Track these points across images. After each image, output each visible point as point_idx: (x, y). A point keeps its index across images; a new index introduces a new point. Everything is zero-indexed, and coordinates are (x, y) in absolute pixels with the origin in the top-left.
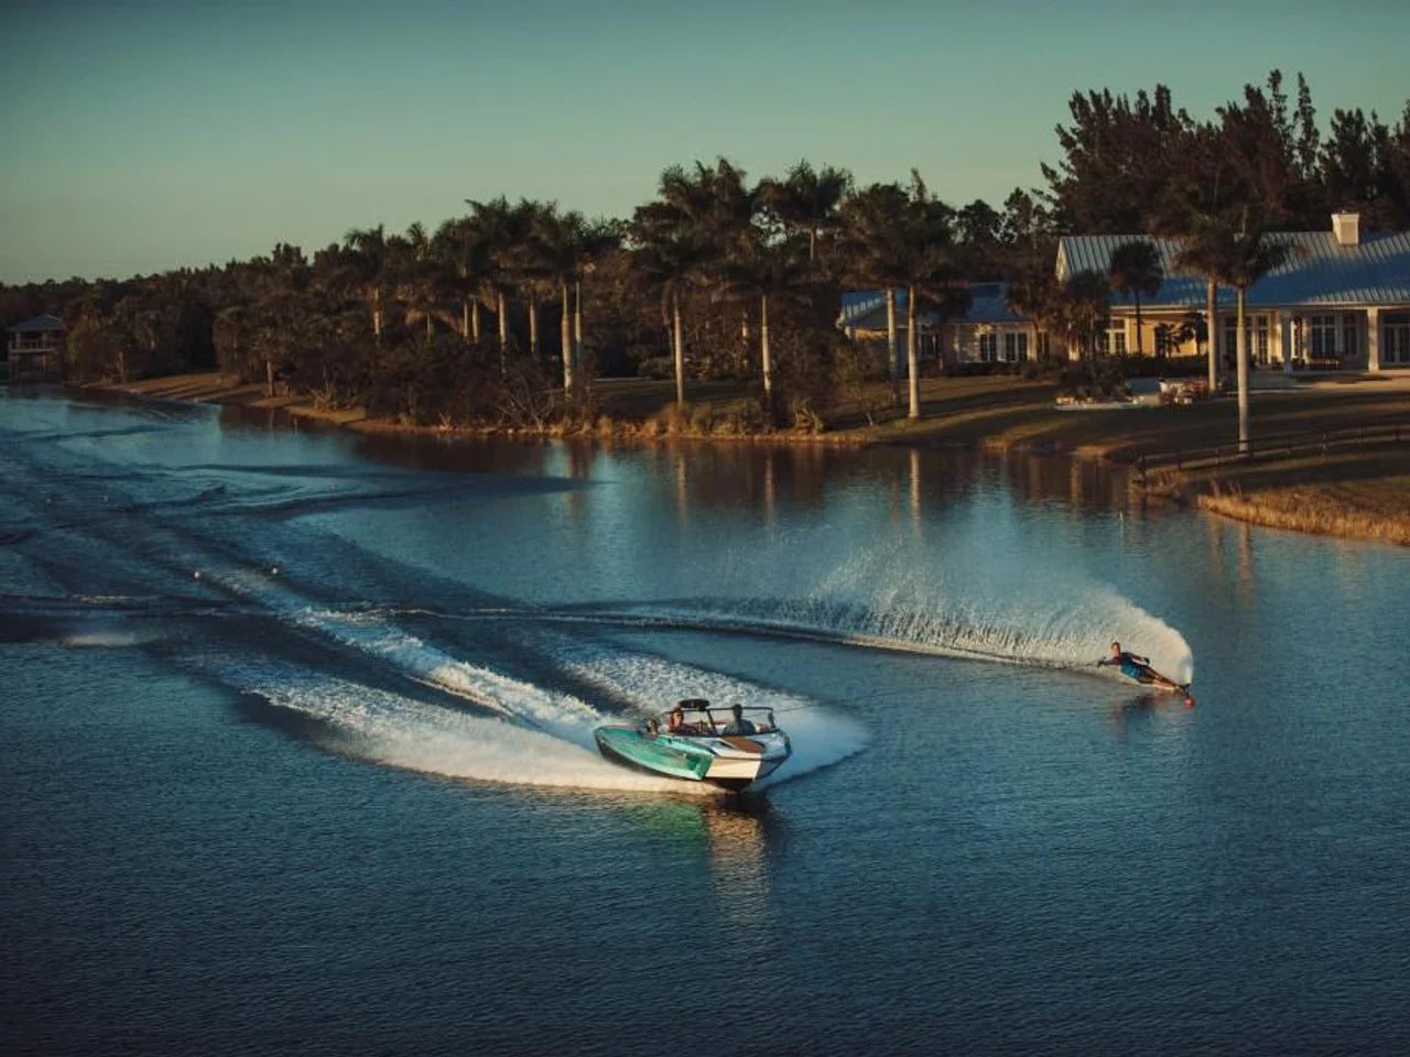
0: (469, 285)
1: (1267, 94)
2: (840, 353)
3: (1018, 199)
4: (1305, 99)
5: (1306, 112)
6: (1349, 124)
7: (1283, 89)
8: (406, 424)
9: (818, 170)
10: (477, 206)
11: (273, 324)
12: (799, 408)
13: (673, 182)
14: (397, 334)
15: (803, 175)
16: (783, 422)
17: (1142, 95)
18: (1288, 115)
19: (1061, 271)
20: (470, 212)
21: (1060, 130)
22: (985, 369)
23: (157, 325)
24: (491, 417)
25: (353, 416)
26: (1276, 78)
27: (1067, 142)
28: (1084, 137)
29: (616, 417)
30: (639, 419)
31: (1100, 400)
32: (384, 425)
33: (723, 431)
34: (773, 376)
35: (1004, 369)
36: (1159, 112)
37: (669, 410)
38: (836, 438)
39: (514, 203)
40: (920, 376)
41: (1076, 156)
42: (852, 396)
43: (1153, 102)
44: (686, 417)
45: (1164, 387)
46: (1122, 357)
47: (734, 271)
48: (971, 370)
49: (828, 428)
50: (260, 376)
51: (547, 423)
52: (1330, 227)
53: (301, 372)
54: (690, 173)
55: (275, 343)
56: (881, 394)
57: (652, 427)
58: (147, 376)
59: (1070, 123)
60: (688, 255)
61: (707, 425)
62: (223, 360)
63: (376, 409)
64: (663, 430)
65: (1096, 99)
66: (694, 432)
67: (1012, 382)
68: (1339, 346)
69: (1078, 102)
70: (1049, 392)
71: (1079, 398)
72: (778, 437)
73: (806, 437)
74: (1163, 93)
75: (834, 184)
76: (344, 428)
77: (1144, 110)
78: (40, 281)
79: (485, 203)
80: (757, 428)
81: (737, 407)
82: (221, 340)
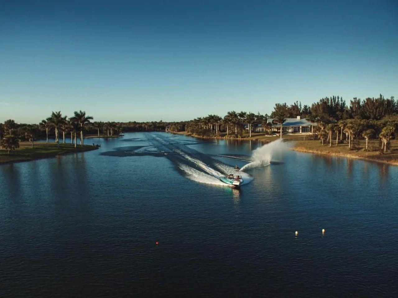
0: (208, 123)
1: (296, 104)
2: (243, 130)
3: (266, 115)
4: (300, 104)
5: (300, 105)
6: (306, 107)
7: (298, 103)
8: (201, 137)
9: (243, 112)
10: (209, 115)
11: (191, 127)
12: (239, 136)
13: (229, 113)
14: (201, 128)
15: (242, 112)
16: (237, 137)
17: (283, 104)
18: (298, 106)
19: (268, 122)
20: (208, 116)
21: (274, 108)
22: (259, 132)
23: (180, 126)
24: (209, 136)
25: (196, 136)
26: (297, 102)
27: (275, 109)
28: (277, 108)
29: (221, 136)
30: (223, 137)
31: (270, 135)
32: (199, 137)
33: (231, 138)
34: (237, 133)
35: (261, 132)
36: (285, 106)
37: (226, 136)
38: (242, 139)
39: (213, 115)
40: (251, 133)
41: (276, 110)
42: (244, 135)
43: (284, 104)
44: (228, 136)
45: (277, 134)
46: (273, 131)
47: (233, 122)
48: (257, 132)
49: (242, 138)
50: (189, 132)
51: (215, 137)
52: (296, 118)
53: (193, 131)
54: (231, 112)
55: (190, 128)
56: (248, 135)
57: (224, 137)
58: (178, 132)
59: (275, 107)
60: (230, 120)
61: (230, 137)
62: (186, 130)
63: (199, 135)
64: (226, 137)
65: (278, 104)
66: (228, 138)
67: (261, 133)
68: (297, 130)
69: (276, 104)
70: (264, 135)
71: (268, 135)
72: (237, 139)
73: (239, 139)
74: (285, 104)
75: (245, 113)
76: (196, 137)
77: (283, 105)
78: (171, 122)
79: (210, 115)
80: (235, 138)
81: (233, 136)
82: (186, 128)
